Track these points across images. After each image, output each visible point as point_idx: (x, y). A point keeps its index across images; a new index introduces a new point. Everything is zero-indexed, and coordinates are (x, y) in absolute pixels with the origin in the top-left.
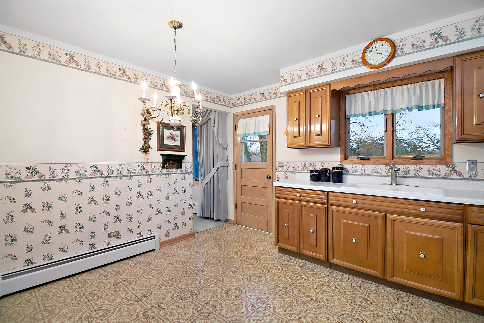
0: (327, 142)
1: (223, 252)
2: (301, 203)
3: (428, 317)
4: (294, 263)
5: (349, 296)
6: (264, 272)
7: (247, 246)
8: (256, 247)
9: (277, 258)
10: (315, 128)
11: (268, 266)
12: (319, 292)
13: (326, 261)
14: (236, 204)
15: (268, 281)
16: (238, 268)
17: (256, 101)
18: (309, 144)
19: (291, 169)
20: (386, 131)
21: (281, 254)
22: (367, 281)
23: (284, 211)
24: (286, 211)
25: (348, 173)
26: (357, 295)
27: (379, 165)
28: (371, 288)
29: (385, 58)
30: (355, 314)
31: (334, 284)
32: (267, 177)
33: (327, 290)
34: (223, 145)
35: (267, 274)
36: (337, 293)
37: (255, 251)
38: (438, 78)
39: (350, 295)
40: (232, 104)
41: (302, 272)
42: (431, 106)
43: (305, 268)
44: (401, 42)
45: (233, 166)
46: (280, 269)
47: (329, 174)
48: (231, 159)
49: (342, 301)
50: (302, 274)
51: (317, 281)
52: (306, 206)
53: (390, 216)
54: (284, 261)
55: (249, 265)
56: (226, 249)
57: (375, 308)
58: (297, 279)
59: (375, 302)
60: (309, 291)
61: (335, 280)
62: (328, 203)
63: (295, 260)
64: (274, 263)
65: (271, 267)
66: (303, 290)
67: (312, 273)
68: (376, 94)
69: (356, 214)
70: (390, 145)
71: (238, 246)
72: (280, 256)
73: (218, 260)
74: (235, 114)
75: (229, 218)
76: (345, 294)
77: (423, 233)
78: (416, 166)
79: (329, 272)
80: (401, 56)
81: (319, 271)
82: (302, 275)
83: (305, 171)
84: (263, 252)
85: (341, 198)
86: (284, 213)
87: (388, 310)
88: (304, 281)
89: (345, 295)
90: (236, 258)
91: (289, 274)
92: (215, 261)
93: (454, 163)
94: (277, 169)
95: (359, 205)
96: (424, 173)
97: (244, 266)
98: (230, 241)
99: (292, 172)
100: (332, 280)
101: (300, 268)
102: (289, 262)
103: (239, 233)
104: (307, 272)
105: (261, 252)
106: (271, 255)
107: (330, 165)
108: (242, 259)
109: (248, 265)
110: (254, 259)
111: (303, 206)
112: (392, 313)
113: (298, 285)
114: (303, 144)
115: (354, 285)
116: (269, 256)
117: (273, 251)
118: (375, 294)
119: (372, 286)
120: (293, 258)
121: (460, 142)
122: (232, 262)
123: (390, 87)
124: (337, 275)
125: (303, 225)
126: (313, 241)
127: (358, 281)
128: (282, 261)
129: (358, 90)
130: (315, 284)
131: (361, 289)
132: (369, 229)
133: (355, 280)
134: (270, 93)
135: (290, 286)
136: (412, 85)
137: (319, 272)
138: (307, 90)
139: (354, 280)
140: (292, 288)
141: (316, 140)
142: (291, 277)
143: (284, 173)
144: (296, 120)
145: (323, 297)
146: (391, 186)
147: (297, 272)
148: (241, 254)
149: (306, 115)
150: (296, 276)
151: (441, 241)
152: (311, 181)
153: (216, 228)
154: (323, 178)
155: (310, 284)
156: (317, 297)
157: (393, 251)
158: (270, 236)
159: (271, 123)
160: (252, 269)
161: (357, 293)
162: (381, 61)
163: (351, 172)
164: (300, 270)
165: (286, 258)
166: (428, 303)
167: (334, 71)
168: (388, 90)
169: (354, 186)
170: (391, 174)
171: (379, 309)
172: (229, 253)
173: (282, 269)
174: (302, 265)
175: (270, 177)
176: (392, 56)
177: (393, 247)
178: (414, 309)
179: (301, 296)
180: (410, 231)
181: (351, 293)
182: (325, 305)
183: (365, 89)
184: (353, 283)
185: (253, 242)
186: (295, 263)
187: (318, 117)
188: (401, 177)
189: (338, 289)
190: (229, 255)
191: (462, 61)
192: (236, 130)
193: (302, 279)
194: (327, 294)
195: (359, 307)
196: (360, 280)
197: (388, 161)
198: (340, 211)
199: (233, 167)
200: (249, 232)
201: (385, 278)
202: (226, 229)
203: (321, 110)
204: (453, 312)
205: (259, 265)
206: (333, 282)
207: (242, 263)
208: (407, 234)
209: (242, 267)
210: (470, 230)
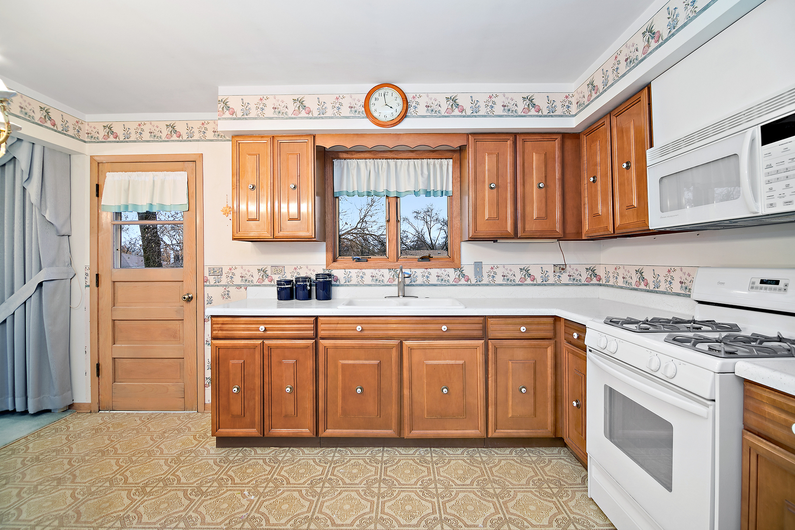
0: (310, 232)
1: (69, 492)
2: (266, 342)
3: (458, 474)
4: (255, 459)
5: (360, 486)
6: (195, 501)
7: (139, 455)
8: (162, 453)
9: (218, 460)
10: (289, 208)
11: (201, 485)
12: (313, 499)
13: (314, 436)
14: (98, 366)
15: (208, 519)
16: (122, 519)
17: (155, 138)
18: (277, 234)
19: (237, 280)
20: (388, 221)
21: (224, 450)
22: (377, 449)
23: (230, 364)
24: (235, 363)
25: (338, 283)
26: (371, 478)
27: (381, 270)
28: (385, 459)
29: (396, 115)
30: (377, 513)
31: (333, 474)
32: (184, 298)
33: (325, 490)
34: (59, 228)
35: (203, 504)
36: (341, 489)
37: (162, 462)
38: (446, 158)
39: (361, 482)
40: (87, 133)
41: (274, 473)
42: (440, 193)
43: (276, 461)
44: (414, 98)
45: (88, 278)
46: (230, 482)
47: (310, 285)
48: (83, 261)
49: (352, 499)
50: (275, 476)
51: (305, 479)
52: (278, 347)
53: (406, 343)
54: (233, 462)
55: (152, 499)
56: (78, 480)
57: (399, 489)
58: (268, 489)
59: (396, 480)
60: (297, 505)
61: (333, 465)
62: (316, 337)
63: (256, 453)
64: (212, 475)
65: (209, 484)
66: (285, 507)
67: (292, 466)
68: (376, 165)
69: (361, 347)
70: (394, 241)
71: (113, 462)
72: (223, 455)
73: (56, 518)
74: (96, 158)
75: (75, 402)
76: (353, 484)
77: (445, 359)
78: (424, 270)
79: (319, 454)
80: (414, 117)
81: (304, 459)
82: (276, 479)
83: (266, 282)
84: (182, 458)
85: (339, 326)
86: (230, 366)
87: (414, 484)
88: (282, 489)
89: (355, 486)
90: (112, 494)
91: (249, 485)
92: (48, 523)
93: (462, 266)
94: (207, 280)
95: (366, 333)
96: (433, 280)
97: (139, 506)
98: (87, 458)
99: (239, 287)
100: (327, 468)
101: (269, 466)
102: (245, 461)
103: (111, 429)
104: (282, 468)
105: (177, 460)
106: (202, 459)
107: (310, 271)
108: (129, 491)
109: (150, 502)
110: (163, 480)
111: (270, 348)
112: (420, 487)
113: (271, 501)
114: (267, 235)
115: (361, 462)
116: (199, 463)
117: (206, 448)
118: (392, 466)
119: (385, 455)
120: (249, 449)
121: (473, 239)
122: (103, 509)
123: (394, 159)
124: (332, 455)
125: (271, 383)
126: (291, 409)
127: (366, 453)
128: (229, 464)
129: (352, 155)
130: (303, 486)
131: (373, 466)
132: (379, 367)
133: (361, 454)
134: (190, 129)
135: (258, 511)
136: (419, 161)
137: (303, 461)
138: (273, 137)
139: (359, 454)
140: (263, 514)
141: (289, 229)
142: (255, 491)
143: (221, 289)
144: (253, 188)
145: (322, 506)
146: (398, 299)
147: (265, 475)
148: (126, 479)
149: (272, 181)
150: (264, 485)
151: (463, 366)
152: (278, 299)
153: (37, 435)
154: (301, 293)
155: (294, 491)
156: (312, 510)
157: (411, 393)
158: (193, 418)
159: (192, 190)
160: (162, 506)
161: (369, 474)
162: (390, 118)
163: (342, 282)
164: (268, 468)
165: (235, 454)
166: (452, 453)
167: (322, 115)
168: (392, 162)
169: (350, 303)
170: (396, 282)
171: (404, 489)
172: (89, 488)
173: (233, 479)
174: (270, 459)
175: (189, 298)
176: (404, 116)
177: (411, 388)
178: (441, 469)
179: (283, 521)
180: (430, 360)
181: (362, 478)
182: (329, 521)
183: (362, 155)
184: (359, 459)
185: (152, 442)
186: (258, 459)
187: (294, 188)
188: (408, 285)
189: (342, 479)
190: (92, 494)
191: (476, 141)
192: (98, 195)
193: (277, 487)
194: (327, 498)
195: (378, 499)
196: (368, 451)
197: (392, 264)
198: (336, 347)
199: (88, 280)
200: (139, 422)
201: (402, 436)
202: (71, 429)
203: (299, 177)
204: (478, 455)
205: (179, 490)
206: (331, 471)
207: (133, 500)
208: (427, 365)
209: (135, 511)
210: (490, 347)
